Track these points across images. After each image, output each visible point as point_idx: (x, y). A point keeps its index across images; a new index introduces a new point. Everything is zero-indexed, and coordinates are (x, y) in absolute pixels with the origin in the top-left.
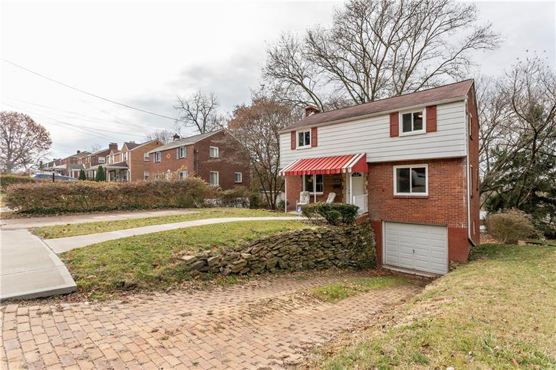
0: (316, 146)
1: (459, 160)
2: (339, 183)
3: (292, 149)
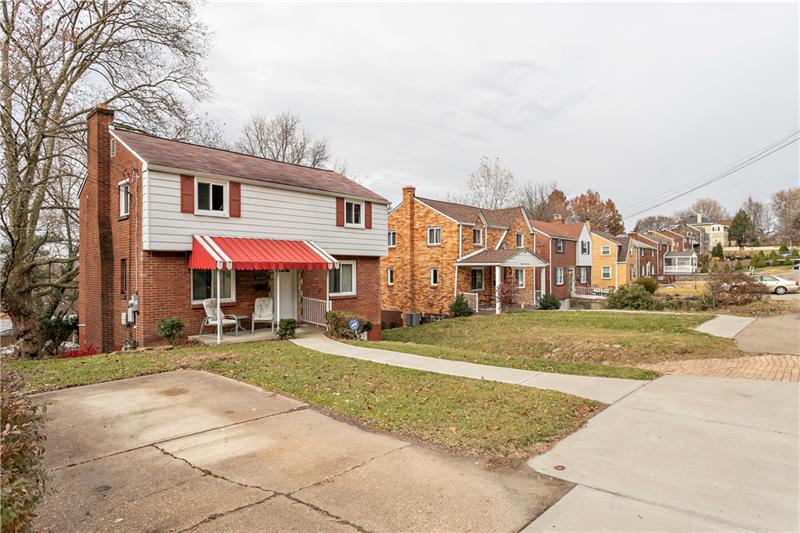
0: (238, 216)
1: (376, 259)
2: (263, 283)
3: (183, 211)
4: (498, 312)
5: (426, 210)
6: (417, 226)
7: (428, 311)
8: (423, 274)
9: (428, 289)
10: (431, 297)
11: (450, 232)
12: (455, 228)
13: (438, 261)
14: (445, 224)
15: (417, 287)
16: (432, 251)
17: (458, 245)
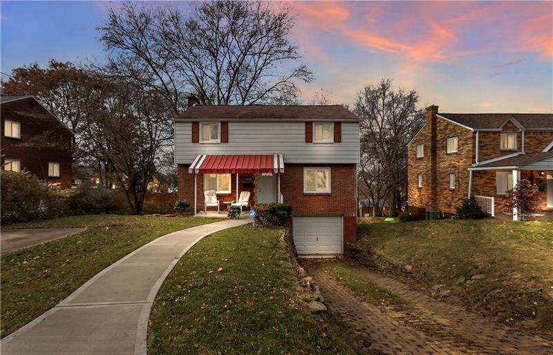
3: (193, 142)
4: (515, 218)
5: (445, 123)
6: (439, 138)
7: (447, 210)
8: (443, 178)
9: (447, 191)
10: (449, 198)
11: (466, 140)
12: (470, 135)
13: (455, 167)
14: (461, 133)
15: (438, 189)
16: (450, 158)
17: (474, 151)
